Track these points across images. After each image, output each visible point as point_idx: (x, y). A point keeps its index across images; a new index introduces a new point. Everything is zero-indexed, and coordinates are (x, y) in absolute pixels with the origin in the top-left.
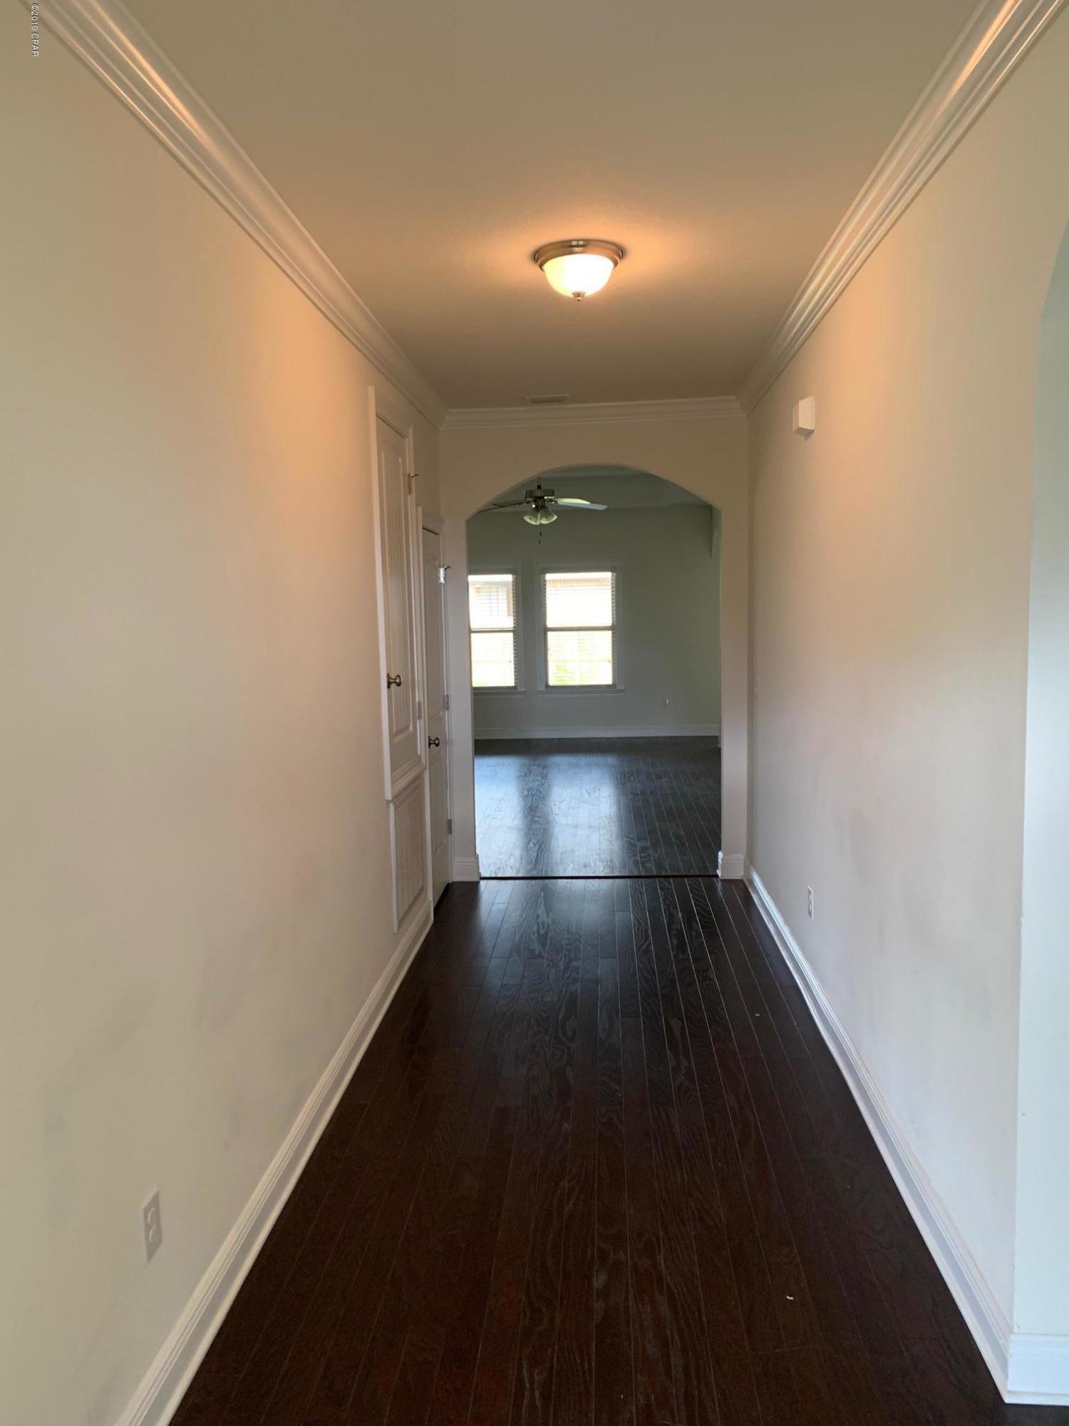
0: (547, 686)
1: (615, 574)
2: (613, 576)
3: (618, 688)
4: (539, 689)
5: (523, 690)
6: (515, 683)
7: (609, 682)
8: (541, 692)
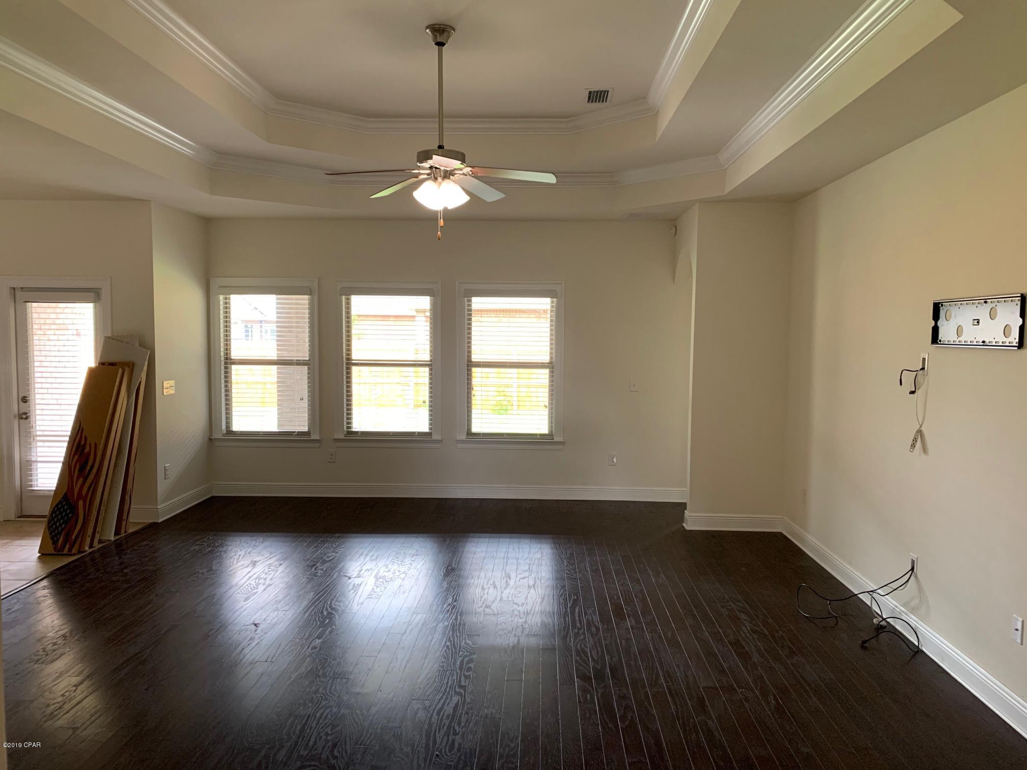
0: (469, 433)
1: (555, 300)
2: (552, 302)
3: (556, 439)
4: (458, 438)
5: (439, 438)
6: (430, 429)
7: (545, 431)
8: (462, 441)
